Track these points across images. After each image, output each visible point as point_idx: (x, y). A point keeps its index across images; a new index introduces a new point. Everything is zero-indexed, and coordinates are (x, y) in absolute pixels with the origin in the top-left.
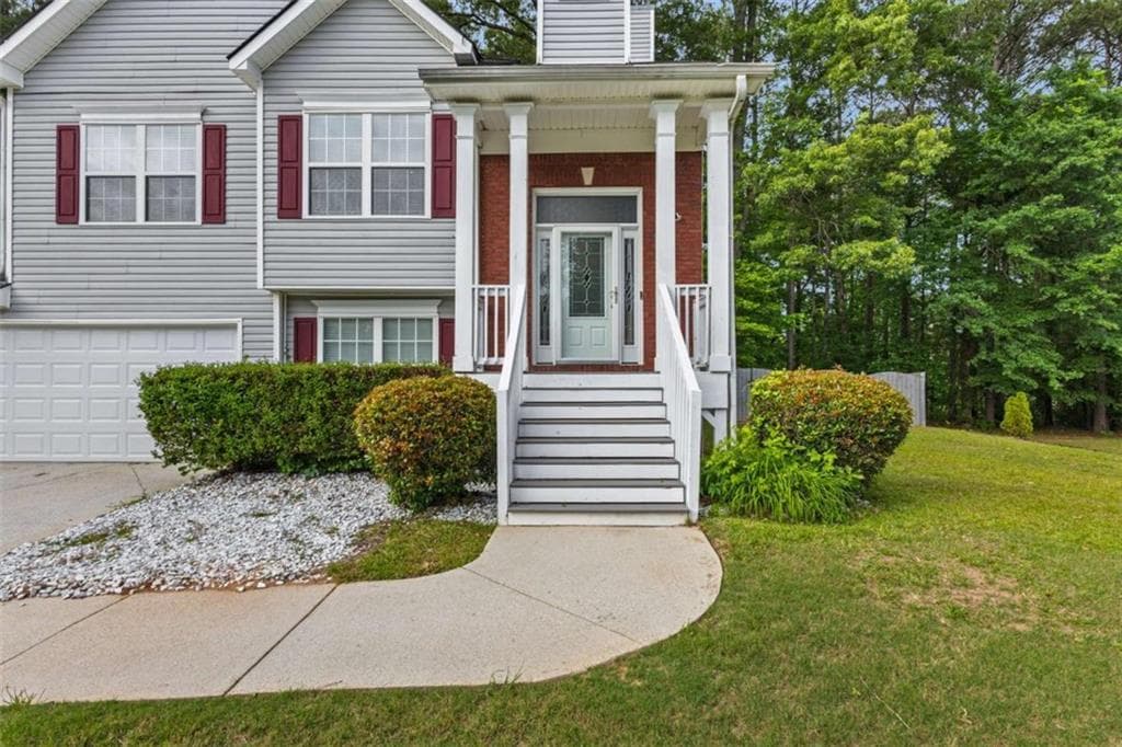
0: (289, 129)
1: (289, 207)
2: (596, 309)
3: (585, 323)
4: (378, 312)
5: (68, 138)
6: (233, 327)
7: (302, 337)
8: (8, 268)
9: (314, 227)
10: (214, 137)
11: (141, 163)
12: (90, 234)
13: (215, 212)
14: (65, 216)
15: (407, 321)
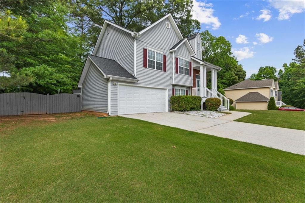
4: (180, 88)
5: (145, 51)
8: (135, 74)
9: (179, 75)
10: (165, 56)
11: (155, 59)
12: (148, 70)
13: (165, 70)
14: (145, 66)
15: (183, 90)
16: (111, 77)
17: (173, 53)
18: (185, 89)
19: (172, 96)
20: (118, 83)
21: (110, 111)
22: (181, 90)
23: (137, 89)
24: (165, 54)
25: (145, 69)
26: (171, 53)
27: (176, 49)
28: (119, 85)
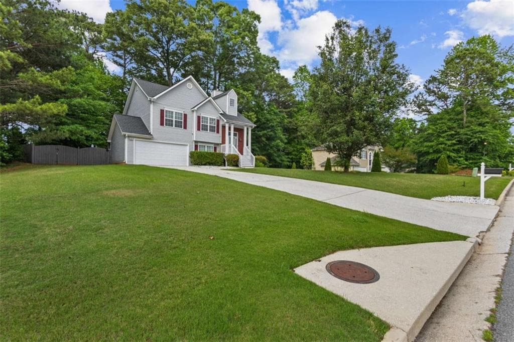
0: (199, 118)
1: (198, 129)
5: (162, 111)
6: (187, 145)
7: (196, 147)
8: (151, 131)
9: (202, 132)
10: (185, 116)
11: (174, 118)
12: (166, 128)
13: (185, 128)
14: (162, 124)
15: (210, 147)
16: (127, 134)
17: (195, 112)
18: (213, 146)
19: (194, 150)
20: (135, 139)
21: (126, 160)
22: (207, 146)
23: (154, 144)
24: (185, 113)
25: (162, 127)
26: (193, 111)
27: (196, 108)
28: (136, 140)
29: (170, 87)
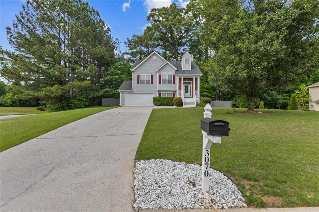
0: (160, 76)
1: (160, 83)
2: (188, 92)
3: (186, 94)
4: (167, 92)
5: (138, 76)
6: (153, 94)
7: (160, 94)
8: (133, 88)
9: (162, 85)
10: (152, 76)
11: (145, 78)
12: (140, 85)
13: (152, 83)
15: (170, 93)
17: (157, 72)
18: (172, 92)
19: (158, 97)
21: (120, 104)
23: (134, 95)
24: (152, 74)
25: (138, 84)
28: (125, 93)
29: (147, 57)
